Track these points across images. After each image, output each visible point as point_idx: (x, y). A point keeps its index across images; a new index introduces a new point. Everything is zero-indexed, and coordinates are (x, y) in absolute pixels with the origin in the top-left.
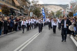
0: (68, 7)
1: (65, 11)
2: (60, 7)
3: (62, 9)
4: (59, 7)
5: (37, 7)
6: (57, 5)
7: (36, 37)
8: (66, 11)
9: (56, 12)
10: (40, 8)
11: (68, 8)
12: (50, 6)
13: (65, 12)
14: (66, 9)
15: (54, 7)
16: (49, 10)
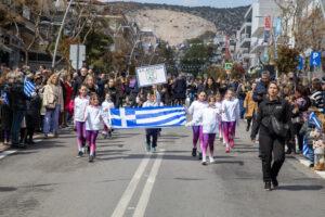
0: (250, 20)
3: (213, 29)
4: (196, 19)
6: (188, 10)
8: (238, 45)
11: (249, 29)
12: (149, 12)
13: (232, 47)
14: (235, 33)
15: (171, 17)
16: (146, 34)
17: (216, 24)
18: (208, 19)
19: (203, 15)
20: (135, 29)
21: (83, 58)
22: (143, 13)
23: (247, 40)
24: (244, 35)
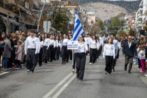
0: (142, 7)
1: (134, 18)
2: (121, 9)
3: (125, 12)
4: (116, 7)
5: (60, 9)
6: (112, 3)
7: (66, 85)
8: (136, 19)
9: (109, 21)
10: (69, 11)
11: (141, 11)
12: (93, 4)
13: (133, 21)
14: (135, 14)
15: (104, 7)
16: (90, 15)
17: (127, 9)
18: (122, 7)
19: (120, 5)
20: (84, 13)
21: (49, 27)
22: (89, 4)
23: (140, 17)
24: (139, 15)
